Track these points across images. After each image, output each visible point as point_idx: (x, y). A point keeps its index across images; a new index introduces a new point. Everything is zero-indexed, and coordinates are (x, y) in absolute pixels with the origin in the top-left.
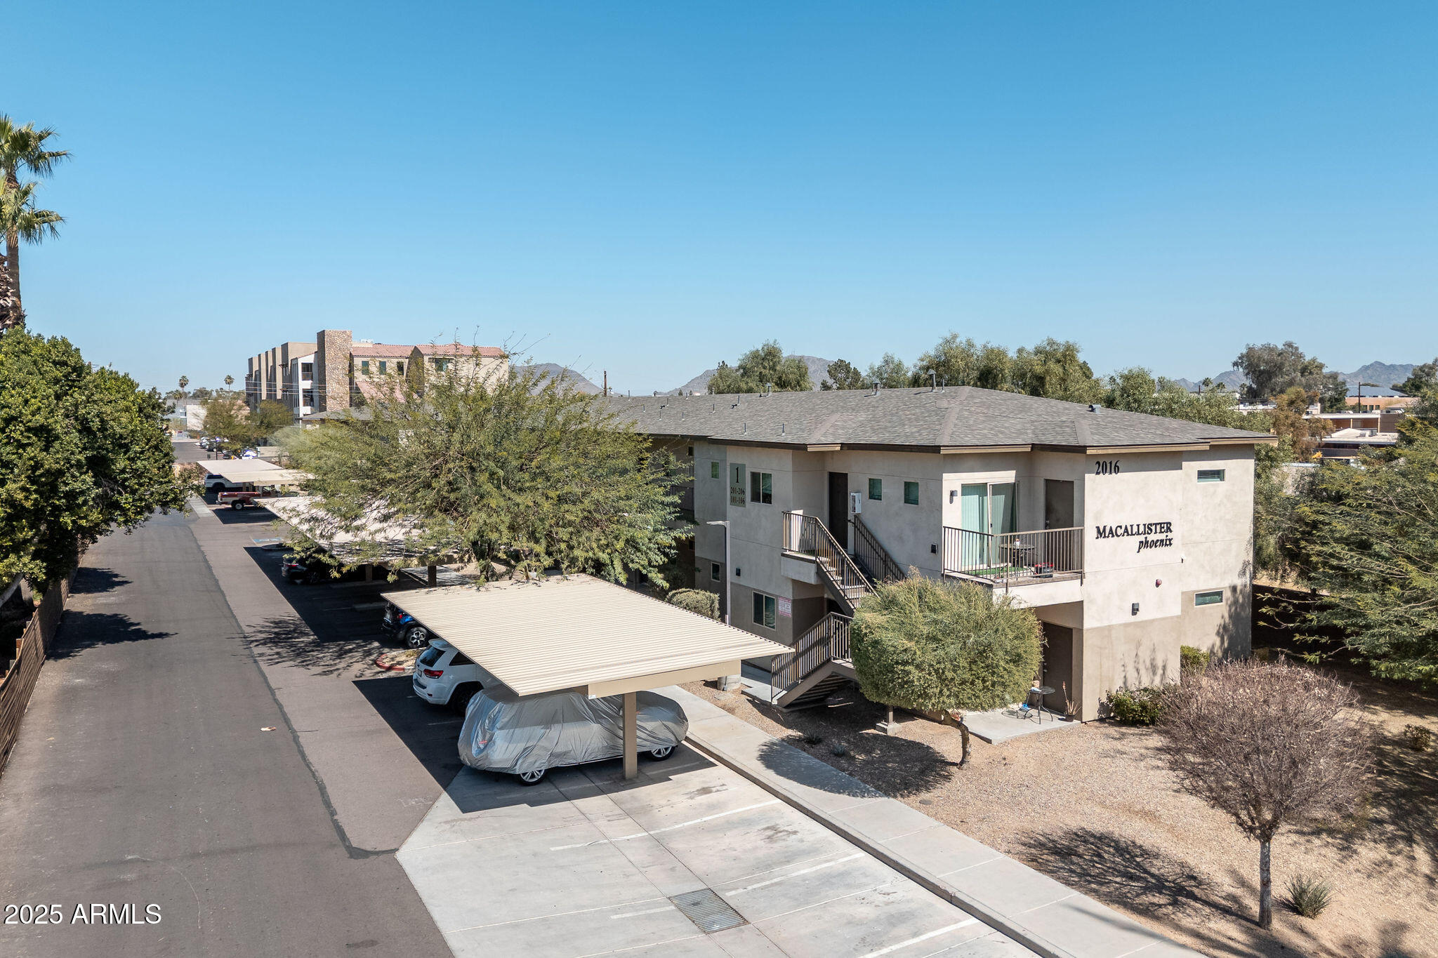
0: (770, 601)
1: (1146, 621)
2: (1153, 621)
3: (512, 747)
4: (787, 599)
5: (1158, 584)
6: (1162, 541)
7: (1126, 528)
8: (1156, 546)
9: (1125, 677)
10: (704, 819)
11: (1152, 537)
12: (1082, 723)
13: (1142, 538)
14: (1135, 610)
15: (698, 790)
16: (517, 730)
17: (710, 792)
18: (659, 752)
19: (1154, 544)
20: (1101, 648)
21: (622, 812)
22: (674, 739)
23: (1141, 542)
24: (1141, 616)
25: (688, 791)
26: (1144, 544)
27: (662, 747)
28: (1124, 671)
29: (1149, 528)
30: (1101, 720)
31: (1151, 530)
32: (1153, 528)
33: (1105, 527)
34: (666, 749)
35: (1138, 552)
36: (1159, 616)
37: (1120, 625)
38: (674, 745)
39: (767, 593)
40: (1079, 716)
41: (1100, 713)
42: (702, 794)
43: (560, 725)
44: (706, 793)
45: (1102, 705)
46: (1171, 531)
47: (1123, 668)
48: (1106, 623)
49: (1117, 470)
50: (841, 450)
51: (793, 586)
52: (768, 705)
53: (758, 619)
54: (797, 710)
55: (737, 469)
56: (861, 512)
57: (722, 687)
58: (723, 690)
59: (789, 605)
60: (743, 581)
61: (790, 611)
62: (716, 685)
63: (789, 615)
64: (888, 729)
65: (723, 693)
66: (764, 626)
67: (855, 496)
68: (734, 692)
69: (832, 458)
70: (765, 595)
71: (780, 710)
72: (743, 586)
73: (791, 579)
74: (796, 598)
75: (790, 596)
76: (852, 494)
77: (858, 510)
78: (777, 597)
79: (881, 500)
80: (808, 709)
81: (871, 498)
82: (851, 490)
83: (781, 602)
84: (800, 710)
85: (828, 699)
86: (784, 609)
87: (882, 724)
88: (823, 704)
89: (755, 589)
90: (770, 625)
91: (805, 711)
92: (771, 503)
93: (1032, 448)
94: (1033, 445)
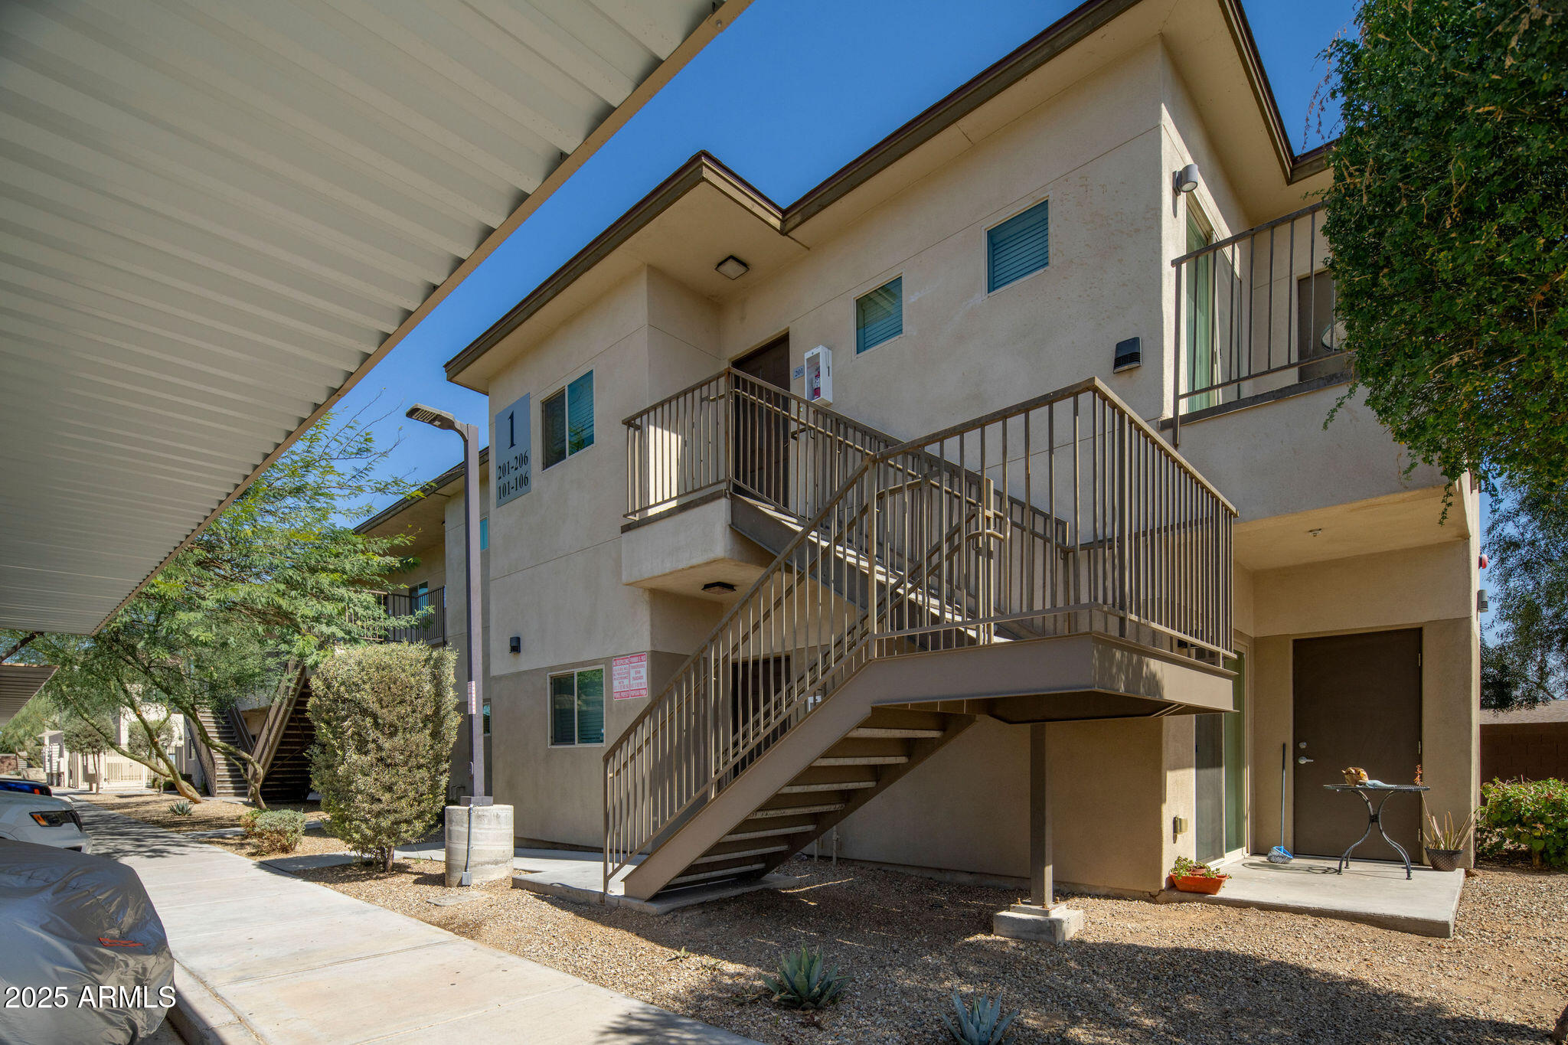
0: (592, 680)
4: (634, 655)
39: (584, 664)
50: (784, 232)
51: (652, 614)
52: (596, 899)
53: (562, 734)
54: (693, 907)
55: (512, 418)
56: (834, 398)
57: (457, 876)
58: (460, 885)
59: (642, 666)
60: (527, 661)
61: (645, 680)
62: (440, 880)
63: (644, 692)
64: (1060, 921)
65: (459, 890)
66: (577, 745)
67: (814, 362)
68: (493, 886)
69: (743, 319)
70: (576, 671)
71: (637, 908)
72: (525, 672)
73: (647, 593)
74: (660, 649)
75: (644, 644)
76: (808, 355)
77: (827, 395)
78: (608, 661)
79: (901, 330)
80: (726, 901)
81: (865, 349)
82: (800, 355)
83: (617, 669)
84: (702, 905)
85: (768, 877)
86: (626, 682)
87: (1019, 913)
88: (760, 887)
89: (552, 669)
90: (591, 735)
91: (720, 904)
92: (593, 443)
93: (1292, 171)
94: (1296, 161)
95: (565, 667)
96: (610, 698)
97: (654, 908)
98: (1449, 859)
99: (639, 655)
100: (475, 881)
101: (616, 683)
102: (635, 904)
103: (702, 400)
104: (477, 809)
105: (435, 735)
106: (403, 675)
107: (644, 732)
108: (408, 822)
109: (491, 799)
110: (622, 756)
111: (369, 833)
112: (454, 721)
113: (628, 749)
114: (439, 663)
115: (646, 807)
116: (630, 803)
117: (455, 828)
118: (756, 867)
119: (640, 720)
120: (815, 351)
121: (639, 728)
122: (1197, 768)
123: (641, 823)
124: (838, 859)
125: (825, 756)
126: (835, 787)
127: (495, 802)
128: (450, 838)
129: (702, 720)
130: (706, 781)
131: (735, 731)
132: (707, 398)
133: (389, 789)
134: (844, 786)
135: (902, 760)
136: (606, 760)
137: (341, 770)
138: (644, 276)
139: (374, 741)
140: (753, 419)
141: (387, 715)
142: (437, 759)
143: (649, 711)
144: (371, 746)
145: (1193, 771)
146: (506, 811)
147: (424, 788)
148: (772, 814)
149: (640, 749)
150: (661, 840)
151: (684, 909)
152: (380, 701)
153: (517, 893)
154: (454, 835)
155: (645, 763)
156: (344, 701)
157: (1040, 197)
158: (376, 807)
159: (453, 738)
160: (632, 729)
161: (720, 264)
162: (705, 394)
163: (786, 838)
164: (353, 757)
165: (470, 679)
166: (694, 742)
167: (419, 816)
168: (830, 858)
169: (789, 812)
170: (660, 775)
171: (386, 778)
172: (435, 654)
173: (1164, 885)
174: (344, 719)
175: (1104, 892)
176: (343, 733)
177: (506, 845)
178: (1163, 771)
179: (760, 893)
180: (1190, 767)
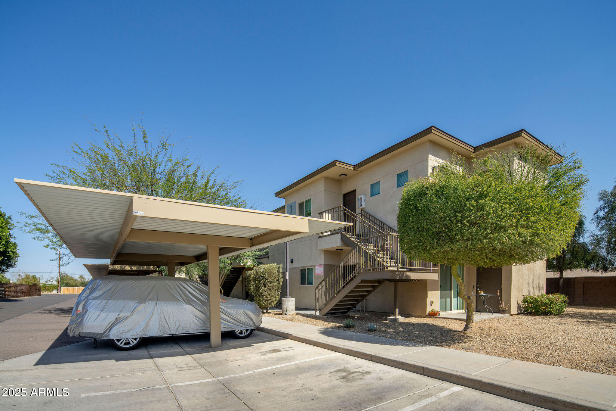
0: (311, 270)
3: (103, 315)
4: (320, 265)
9: (529, 290)
10: (274, 367)
12: (511, 315)
15: (269, 351)
16: (110, 301)
17: (280, 351)
18: (241, 333)
20: (518, 270)
21: (197, 365)
22: (252, 324)
25: (260, 351)
27: (243, 329)
28: (528, 287)
30: (518, 314)
34: (247, 331)
38: (252, 328)
39: (308, 266)
40: (509, 311)
41: (518, 310)
42: (272, 352)
43: (155, 302)
44: (276, 352)
45: (519, 305)
47: (528, 285)
50: (354, 170)
51: (324, 255)
52: (314, 316)
53: (303, 283)
54: (332, 317)
55: (291, 206)
56: (366, 207)
57: (285, 313)
58: (285, 314)
59: (322, 268)
60: (295, 265)
61: (323, 271)
62: (281, 314)
63: (322, 273)
64: (398, 318)
65: (285, 315)
66: (307, 285)
67: (361, 198)
68: (292, 315)
69: (346, 185)
70: (307, 268)
71: (322, 317)
72: (294, 268)
73: (323, 251)
74: (326, 264)
75: (323, 262)
76: (360, 197)
77: (364, 206)
78: (314, 266)
79: (380, 193)
80: (339, 316)
81: (373, 196)
82: (359, 196)
83: (317, 268)
84: (334, 317)
85: (348, 313)
86: (318, 271)
87: (392, 317)
88: (347, 315)
89: (301, 267)
90: (311, 283)
91: (338, 317)
92: (311, 215)
93: (474, 150)
94: (475, 148)
95: (304, 267)
96: (315, 274)
97: (325, 317)
98: (503, 312)
99: (321, 265)
100: (288, 314)
101: (316, 271)
102: (322, 316)
103: (335, 211)
104: (288, 299)
105: (279, 283)
106: (273, 271)
107: (323, 284)
108: (273, 302)
109: (291, 297)
110: (319, 288)
111: (266, 304)
112: (282, 280)
113: (320, 287)
114: (279, 268)
115: (323, 299)
116: (320, 298)
117: (284, 303)
118: (345, 311)
119: (322, 281)
120: (361, 196)
121: (322, 283)
122: (440, 291)
123: (322, 301)
124: (365, 311)
125: (354, 288)
126: (359, 294)
127: (291, 298)
128: (283, 305)
129: (334, 282)
130: (334, 293)
131: (343, 281)
132: (336, 211)
133: (269, 295)
134: (361, 294)
135: (372, 289)
136: (316, 289)
137: (261, 291)
138: (323, 178)
139: (268, 285)
140: (346, 217)
141: (270, 279)
142: (278, 288)
143: (324, 280)
144: (267, 286)
145: (439, 292)
146: (294, 300)
147: (276, 295)
148: (347, 299)
149: (322, 287)
150: (326, 305)
151: (330, 317)
152: (268, 276)
153: (297, 316)
154: (284, 304)
155: (323, 290)
156: (261, 276)
157: (407, 169)
158: (267, 299)
159: (281, 284)
160: (321, 283)
161: (340, 175)
162: (336, 210)
163: (351, 304)
164: (263, 288)
165: (287, 272)
166: (332, 286)
167: (275, 300)
168: (363, 311)
169: (350, 299)
170: (326, 292)
171: (269, 292)
172: (278, 266)
173: (427, 314)
174: (261, 280)
175: (417, 316)
176: (261, 283)
177: (294, 307)
178: (427, 291)
179: (346, 315)
180: (438, 290)
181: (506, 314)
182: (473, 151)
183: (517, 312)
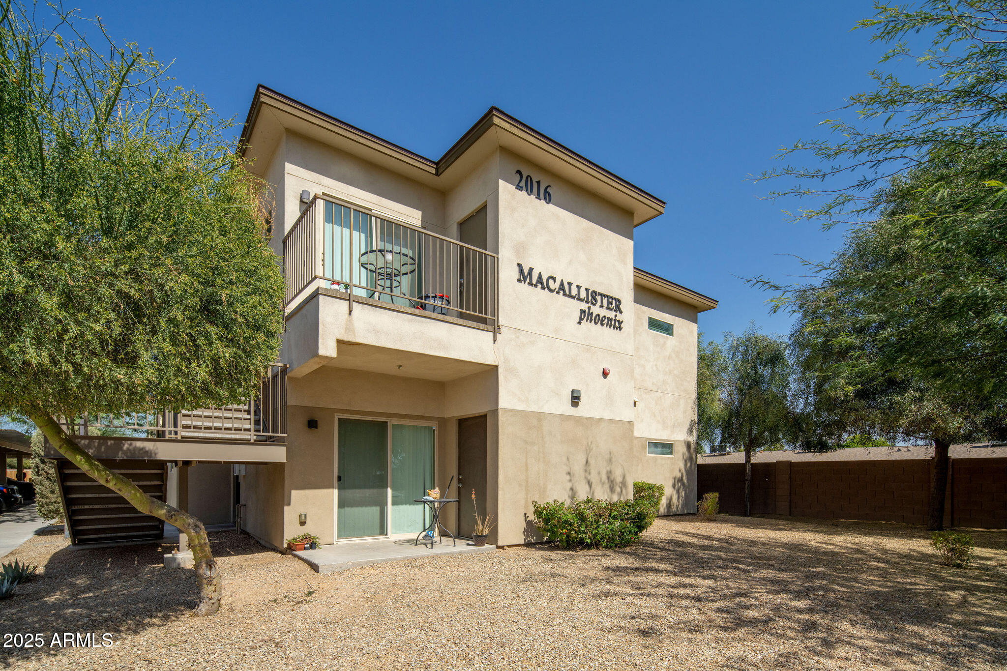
1: (590, 419)
2: (599, 421)
5: (605, 374)
6: (610, 320)
7: (562, 284)
8: (602, 325)
9: (572, 489)
11: (596, 310)
12: (498, 547)
13: (584, 306)
14: (575, 400)
19: (599, 320)
20: (526, 442)
23: (583, 311)
24: (584, 410)
26: (585, 316)
28: (570, 481)
29: (593, 297)
30: (528, 545)
31: (596, 301)
32: (599, 298)
33: (531, 270)
35: (579, 323)
36: (607, 415)
37: (555, 415)
40: (492, 537)
41: (527, 536)
45: (529, 524)
46: (621, 312)
47: (568, 477)
48: (534, 408)
49: (548, 198)
93: (437, 169)
94: (437, 164)
98: (480, 540)
122: (341, 489)
145: (335, 492)
173: (285, 546)
178: (288, 490)
181: (487, 546)
182: (433, 171)
183: (525, 540)
